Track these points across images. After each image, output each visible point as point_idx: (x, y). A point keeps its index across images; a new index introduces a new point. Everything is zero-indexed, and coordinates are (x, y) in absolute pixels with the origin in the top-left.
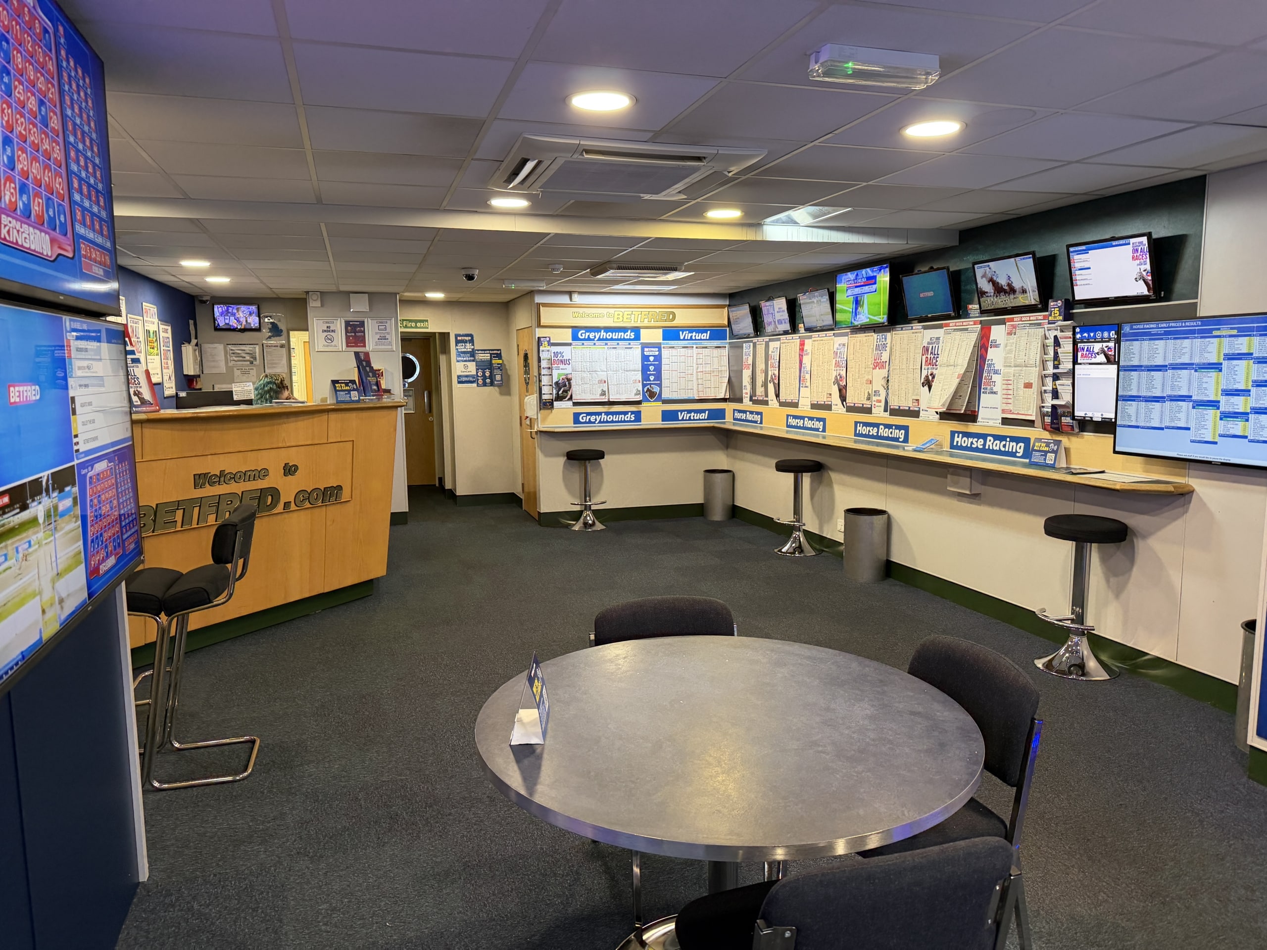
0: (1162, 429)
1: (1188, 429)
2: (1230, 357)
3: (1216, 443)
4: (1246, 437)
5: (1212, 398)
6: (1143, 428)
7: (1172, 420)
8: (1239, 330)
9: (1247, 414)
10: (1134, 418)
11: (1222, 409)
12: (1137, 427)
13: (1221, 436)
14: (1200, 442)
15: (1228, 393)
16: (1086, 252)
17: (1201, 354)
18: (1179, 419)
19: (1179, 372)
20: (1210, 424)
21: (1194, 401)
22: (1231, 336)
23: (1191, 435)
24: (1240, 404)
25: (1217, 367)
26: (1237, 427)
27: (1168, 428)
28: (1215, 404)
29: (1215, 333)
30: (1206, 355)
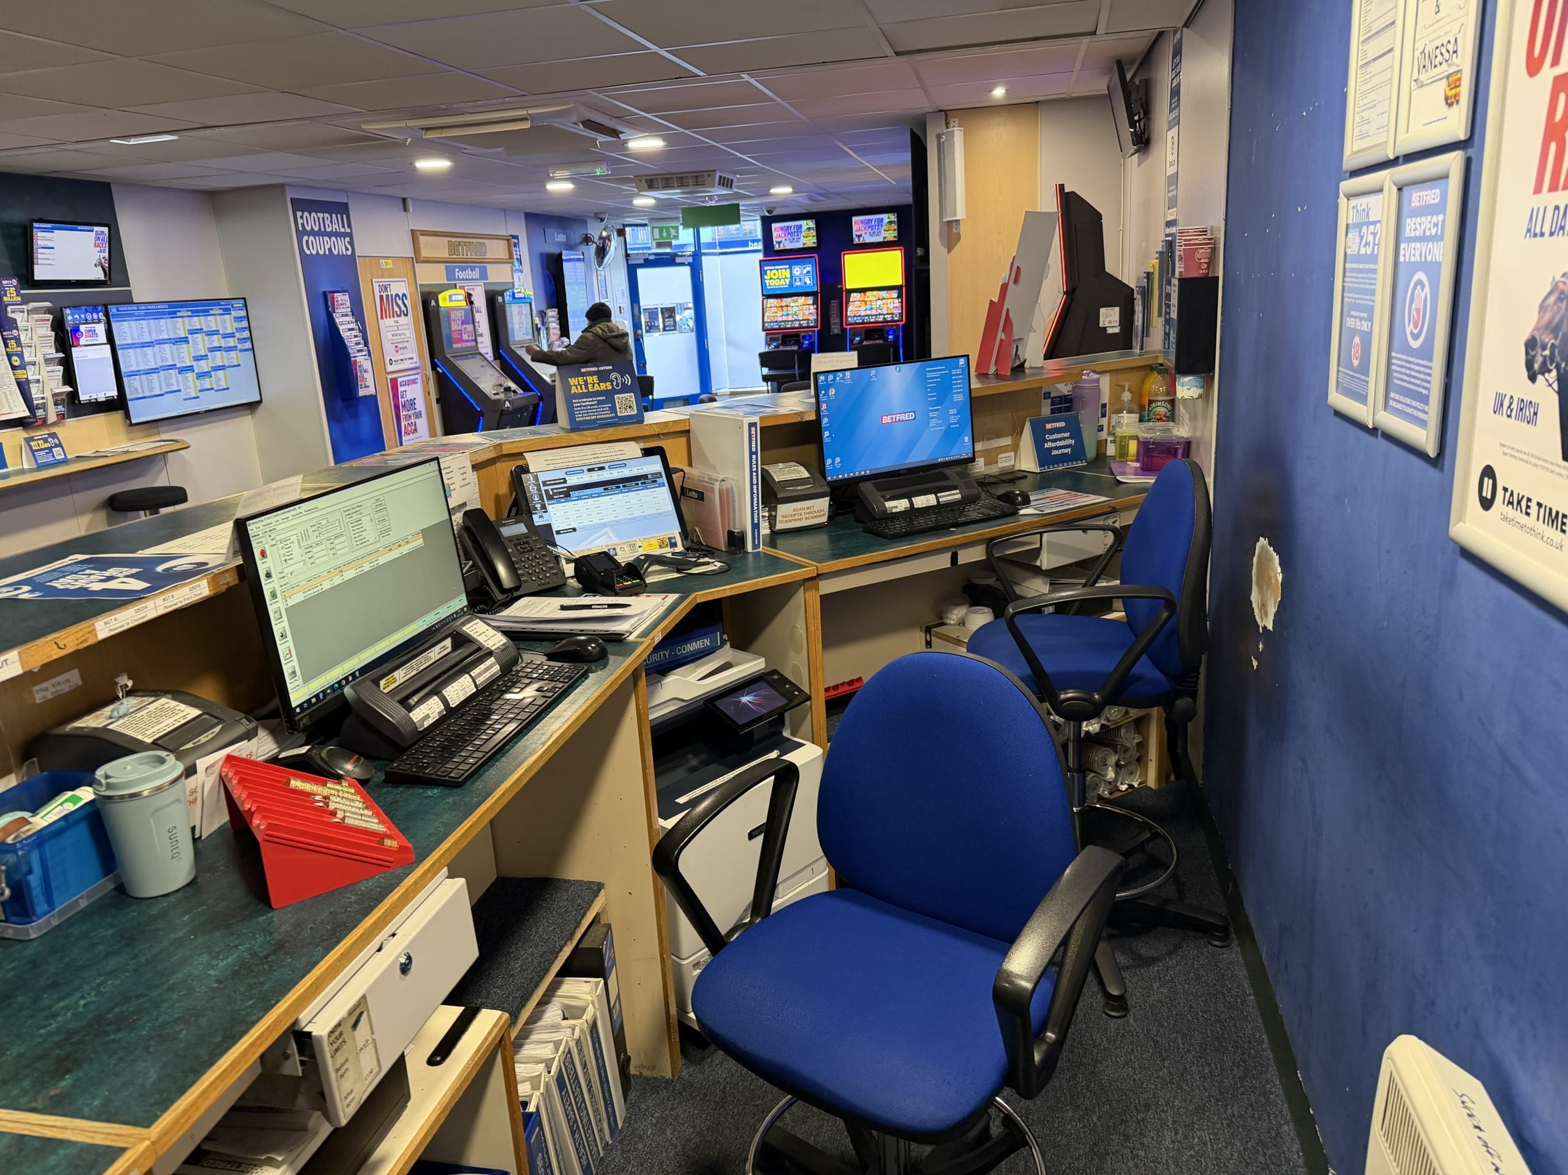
0: (162, 395)
1: (180, 391)
2: (193, 332)
3: (198, 397)
4: (212, 389)
5: (189, 364)
6: (149, 397)
7: (168, 386)
8: (193, 312)
9: (209, 372)
10: (140, 390)
11: (196, 371)
12: (144, 398)
13: (200, 391)
14: (189, 399)
15: (198, 358)
16: (51, 230)
17: (174, 332)
18: (173, 385)
19: (163, 346)
20: (191, 384)
21: (179, 368)
22: (188, 316)
23: (182, 395)
24: (204, 366)
25: (185, 340)
26: (207, 383)
27: (167, 393)
28: (190, 368)
29: (179, 314)
30: (177, 331)
